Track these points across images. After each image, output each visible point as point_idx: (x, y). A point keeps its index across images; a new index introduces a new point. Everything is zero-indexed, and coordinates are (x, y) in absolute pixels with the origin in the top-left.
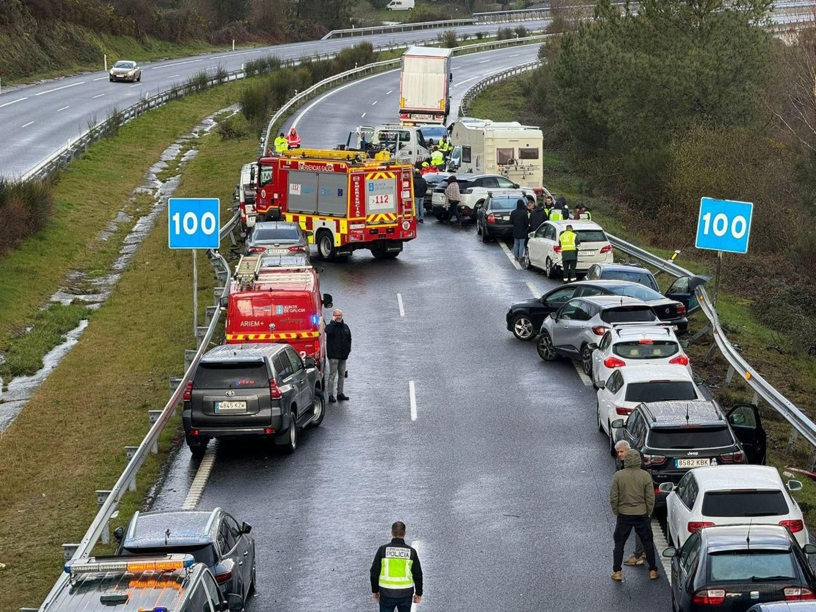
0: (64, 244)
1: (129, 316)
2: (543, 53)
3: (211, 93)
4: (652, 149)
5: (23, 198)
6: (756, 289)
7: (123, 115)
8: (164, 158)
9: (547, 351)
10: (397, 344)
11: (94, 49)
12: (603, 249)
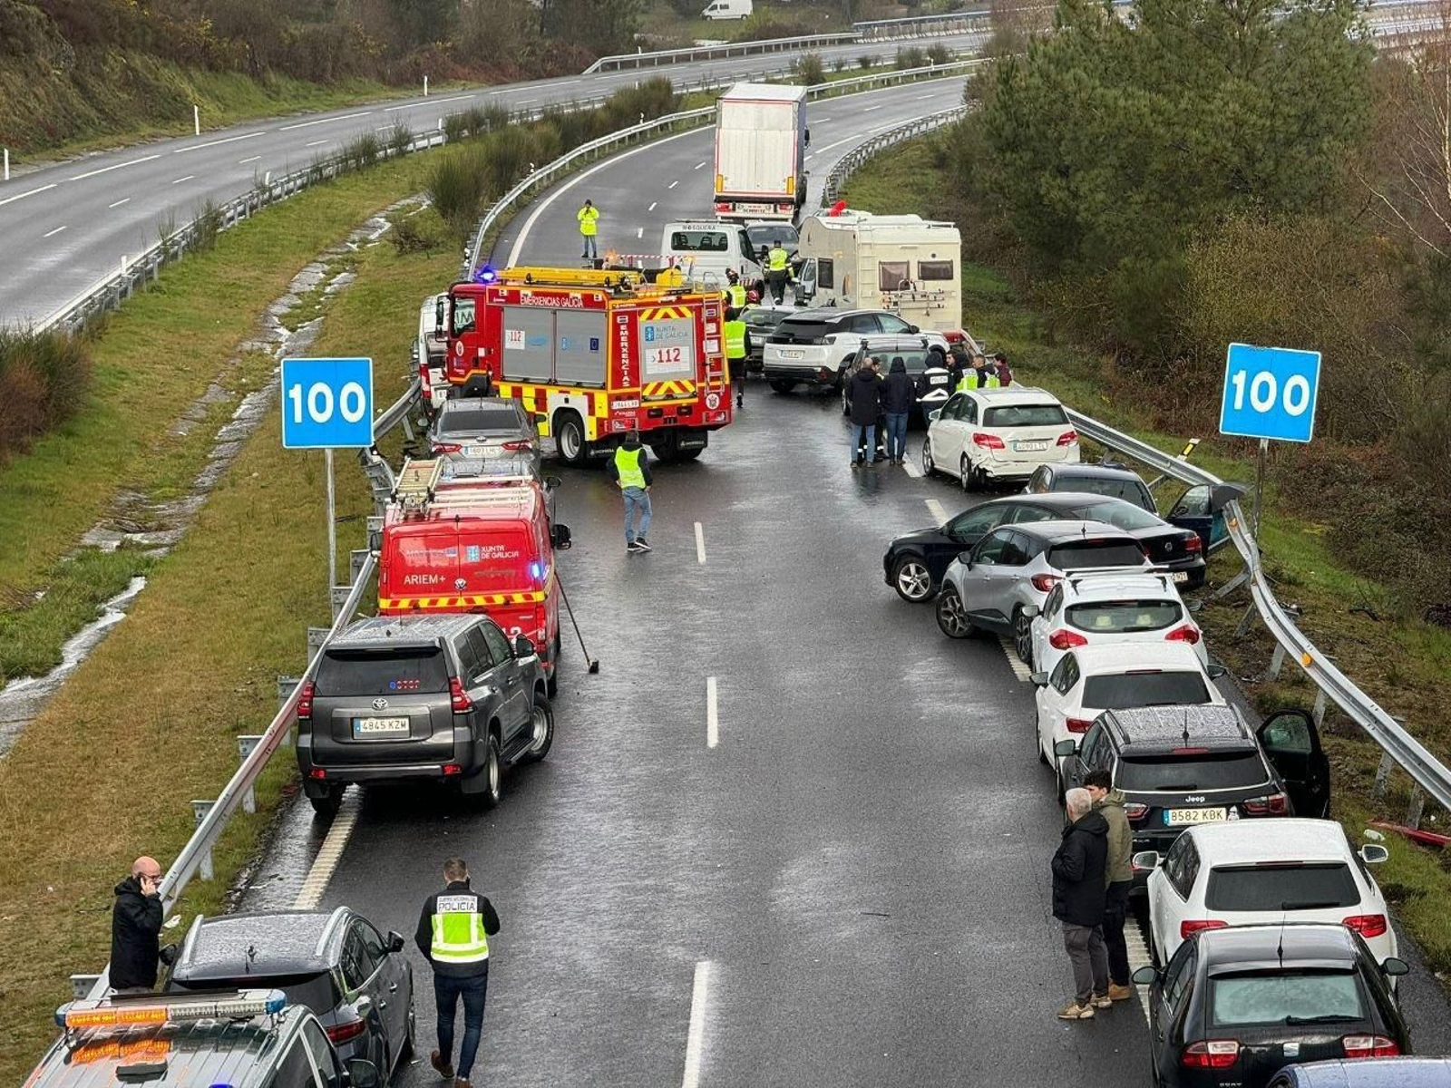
0: (110, 442)
1: (218, 569)
2: (972, 92)
3: (383, 172)
4: (1158, 259)
5: (36, 363)
6: (1337, 505)
7: (223, 214)
8: (296, 287)
9: (955, 619)
10: (690, 611)
11: (178, 97)
12: (1061, 437)
